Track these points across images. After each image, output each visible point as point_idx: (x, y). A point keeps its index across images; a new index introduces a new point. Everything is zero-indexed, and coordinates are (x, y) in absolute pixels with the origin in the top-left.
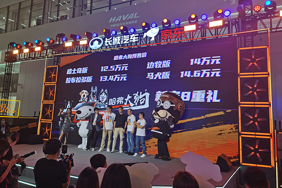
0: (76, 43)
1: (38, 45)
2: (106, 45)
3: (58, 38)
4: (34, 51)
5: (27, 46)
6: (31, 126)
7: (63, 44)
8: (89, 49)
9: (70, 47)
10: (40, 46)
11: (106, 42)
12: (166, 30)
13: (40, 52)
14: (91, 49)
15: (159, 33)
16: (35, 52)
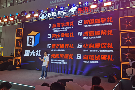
0: (32, 16)
3: (22, 13)
4: (10, 20)
5: (6, 18)
7: (25, 16)
8: (39, 19)
9: (29, 18)
10: (13, 18)
11: (48, 15)
12: (81, 8)
13: (13, 21)
15: (77, 10)
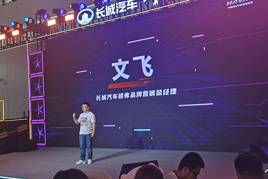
0: (60, 20)
1: (15, 28)
2: (98, 17)
3: (38, 16)
5: (2, 31)
6: (20, 129)
9: (54, 25)
10: (18, 29)
11: (97, 13)
13: (19, 36)
14: (80, 25)
16: (13, 37)
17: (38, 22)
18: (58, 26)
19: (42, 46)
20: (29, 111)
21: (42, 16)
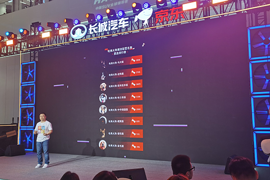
0: (55, 33)
1: (9, 38)
2: (91, 33)
3: (33, 28)
4: (6, 45)
6: (9, 134)
7: (40, 35)
8: (70, 40)
9: (48, 38)
10: (12, 39)
11: (90, 29)
12: (162, 11)
13: (13, 46)
14: (73, 39)
15: (153, 15)
16: (7, 47)
17: (33, 34)
18: (52, 39)
19: (34, 57)
20: (18, 118)
21: (36, 28)
